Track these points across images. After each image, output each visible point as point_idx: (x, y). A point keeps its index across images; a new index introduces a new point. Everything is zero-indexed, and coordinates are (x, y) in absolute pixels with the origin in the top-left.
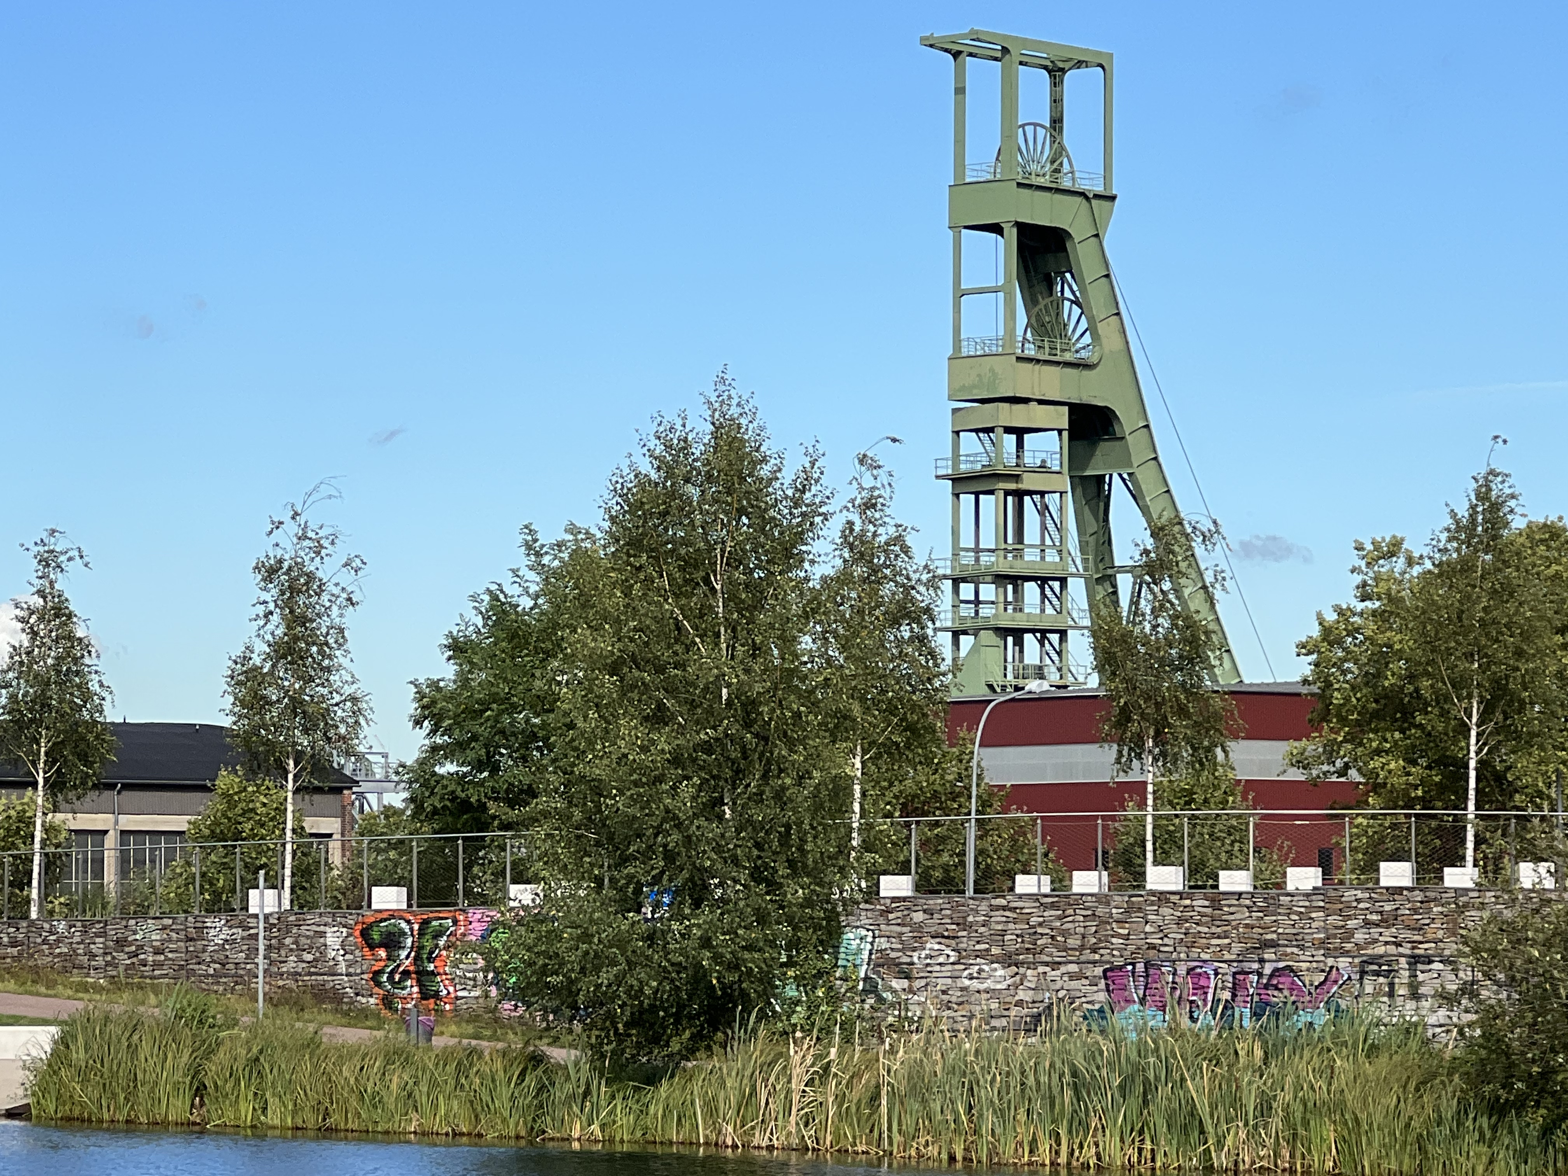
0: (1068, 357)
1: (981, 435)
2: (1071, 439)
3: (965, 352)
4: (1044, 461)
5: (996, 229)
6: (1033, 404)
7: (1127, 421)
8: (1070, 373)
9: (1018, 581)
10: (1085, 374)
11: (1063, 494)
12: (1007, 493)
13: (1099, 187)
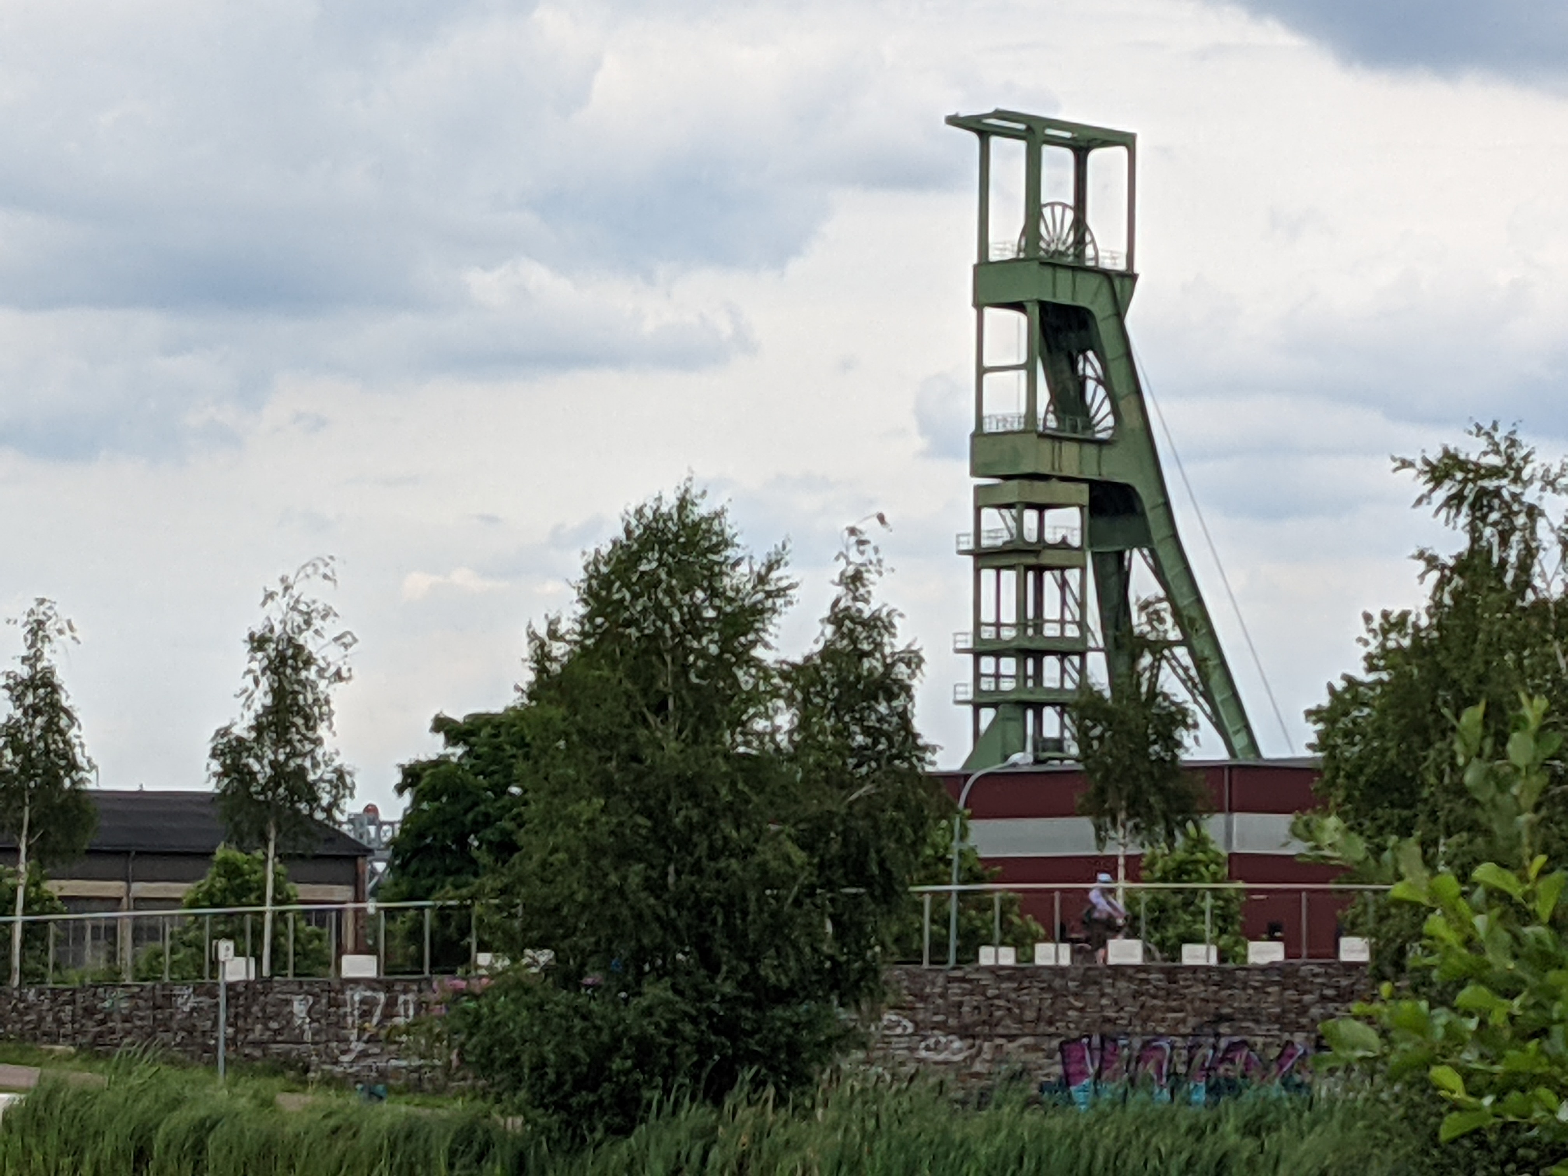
0: (1090, 436)
1: (1003, 511)
2: (1092, 514)
3: (987, 429)
4: (1065, 538)
5: (1019, 306)
6: (1054, 481)
7: (1146, 497)
8: (1090, 451)
9: (1039, 655)
10: (1105, 451)
11: (1083, 570)
12: (1028, 568)
13: (1121, 266)
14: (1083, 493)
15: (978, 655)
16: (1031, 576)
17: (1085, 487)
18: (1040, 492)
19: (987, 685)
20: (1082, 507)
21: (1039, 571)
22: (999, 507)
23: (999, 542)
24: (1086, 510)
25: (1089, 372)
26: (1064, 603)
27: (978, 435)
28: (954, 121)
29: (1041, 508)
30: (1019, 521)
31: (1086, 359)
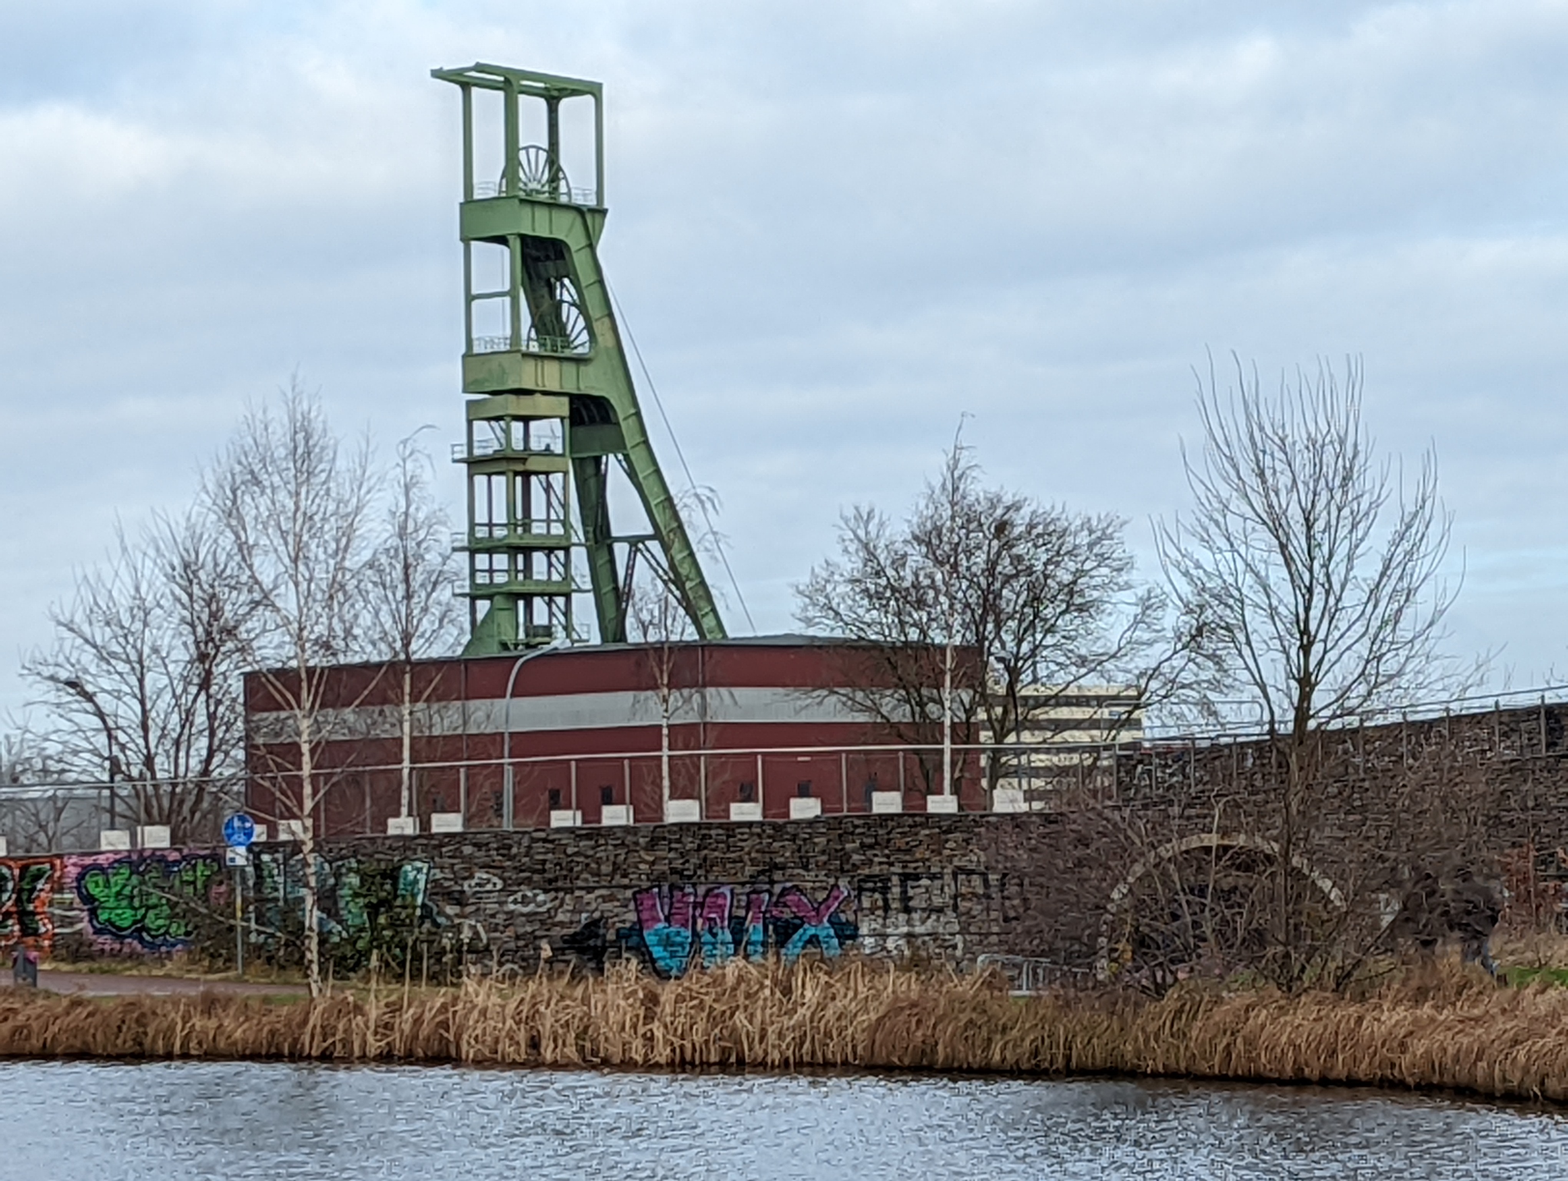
0: (567, 353)
1: (493, 423)
2: (572, 425)
3: (476, 350)
4: (548, 446)
5: (502, 240)
6: (538, 395)
7: (621, 409)
8: (569, 368)
9: (527, 551)
10: (582, 368)
11: (566, 473)
12: (516, 473)
13: (592, 202)
14: (563, 406)
15: (473, 553)
16: (519, 479)
17: (565, 400)
18: (525, 406)
19: (482, 578)
20: (562, 419)
21: (527, 475)
22: (489, 419)
23: (490, 451)
24: (567, 422)
25: (566, 297)
26: (549, 504)
27: (469, 355)
28: (438, 74)
29: (526, 420)
30: (507, 432)
31: (563, 285)
